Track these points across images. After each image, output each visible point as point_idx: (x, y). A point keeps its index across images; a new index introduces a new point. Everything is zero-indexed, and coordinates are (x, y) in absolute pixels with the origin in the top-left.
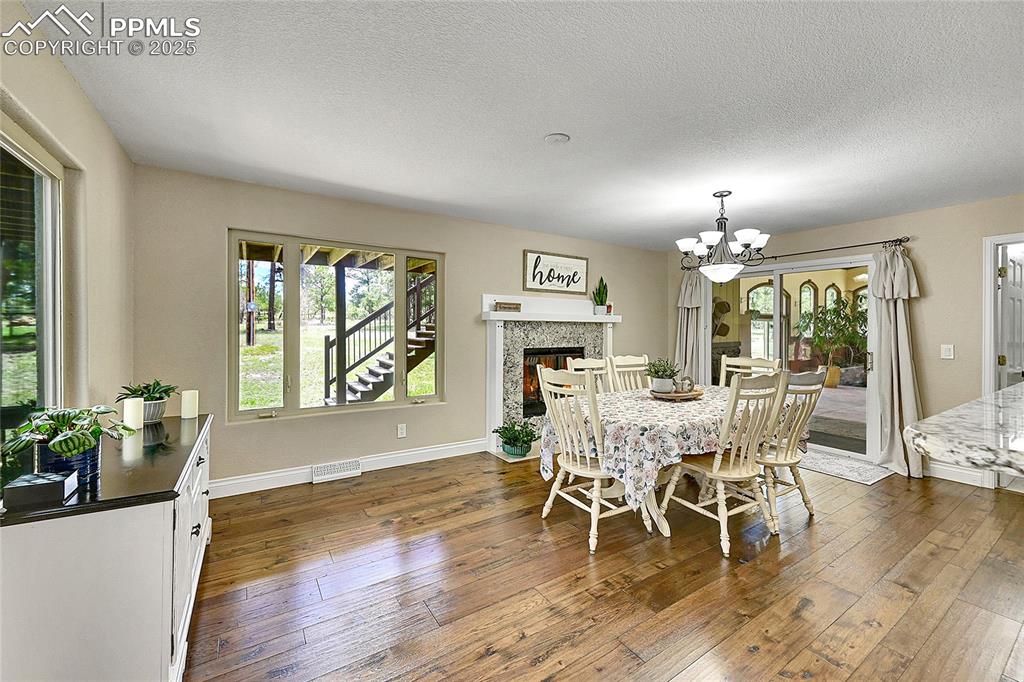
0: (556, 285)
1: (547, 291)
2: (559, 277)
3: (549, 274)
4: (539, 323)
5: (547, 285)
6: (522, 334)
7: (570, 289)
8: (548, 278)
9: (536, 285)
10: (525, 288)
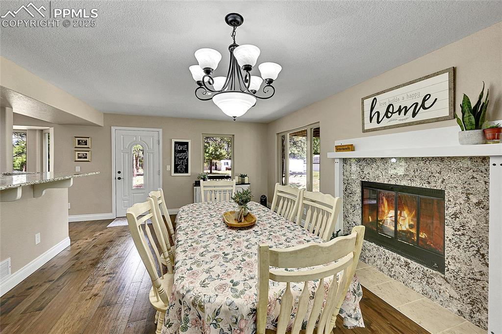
0: (396, 119)
1: (385, 128)
2: (400, 111)
3: (388, 111)
4: (373, 160)
5: (385, 122)
6: (358, 169)
7: (418, 118)
8: (386, 115)
9: (374, 124)
10: (364, 131)
